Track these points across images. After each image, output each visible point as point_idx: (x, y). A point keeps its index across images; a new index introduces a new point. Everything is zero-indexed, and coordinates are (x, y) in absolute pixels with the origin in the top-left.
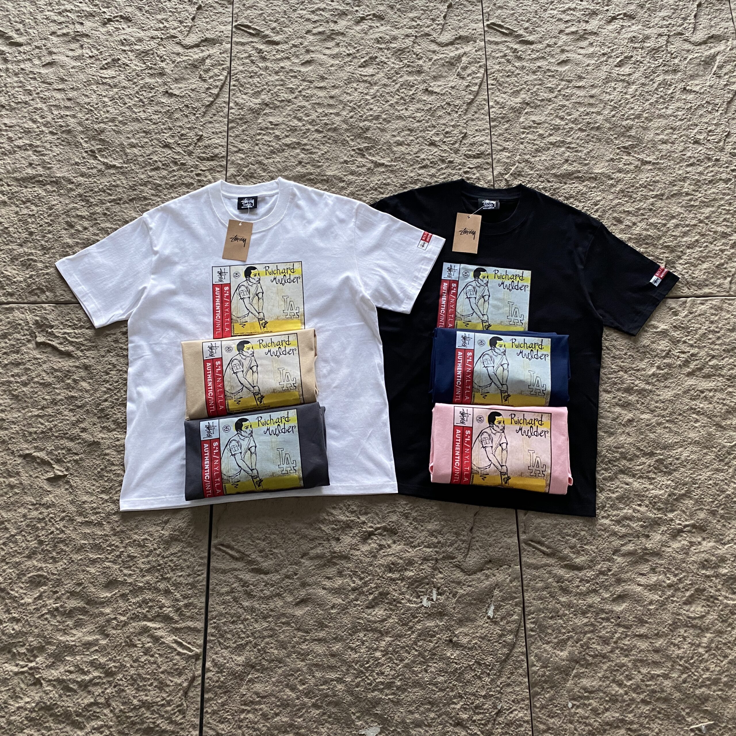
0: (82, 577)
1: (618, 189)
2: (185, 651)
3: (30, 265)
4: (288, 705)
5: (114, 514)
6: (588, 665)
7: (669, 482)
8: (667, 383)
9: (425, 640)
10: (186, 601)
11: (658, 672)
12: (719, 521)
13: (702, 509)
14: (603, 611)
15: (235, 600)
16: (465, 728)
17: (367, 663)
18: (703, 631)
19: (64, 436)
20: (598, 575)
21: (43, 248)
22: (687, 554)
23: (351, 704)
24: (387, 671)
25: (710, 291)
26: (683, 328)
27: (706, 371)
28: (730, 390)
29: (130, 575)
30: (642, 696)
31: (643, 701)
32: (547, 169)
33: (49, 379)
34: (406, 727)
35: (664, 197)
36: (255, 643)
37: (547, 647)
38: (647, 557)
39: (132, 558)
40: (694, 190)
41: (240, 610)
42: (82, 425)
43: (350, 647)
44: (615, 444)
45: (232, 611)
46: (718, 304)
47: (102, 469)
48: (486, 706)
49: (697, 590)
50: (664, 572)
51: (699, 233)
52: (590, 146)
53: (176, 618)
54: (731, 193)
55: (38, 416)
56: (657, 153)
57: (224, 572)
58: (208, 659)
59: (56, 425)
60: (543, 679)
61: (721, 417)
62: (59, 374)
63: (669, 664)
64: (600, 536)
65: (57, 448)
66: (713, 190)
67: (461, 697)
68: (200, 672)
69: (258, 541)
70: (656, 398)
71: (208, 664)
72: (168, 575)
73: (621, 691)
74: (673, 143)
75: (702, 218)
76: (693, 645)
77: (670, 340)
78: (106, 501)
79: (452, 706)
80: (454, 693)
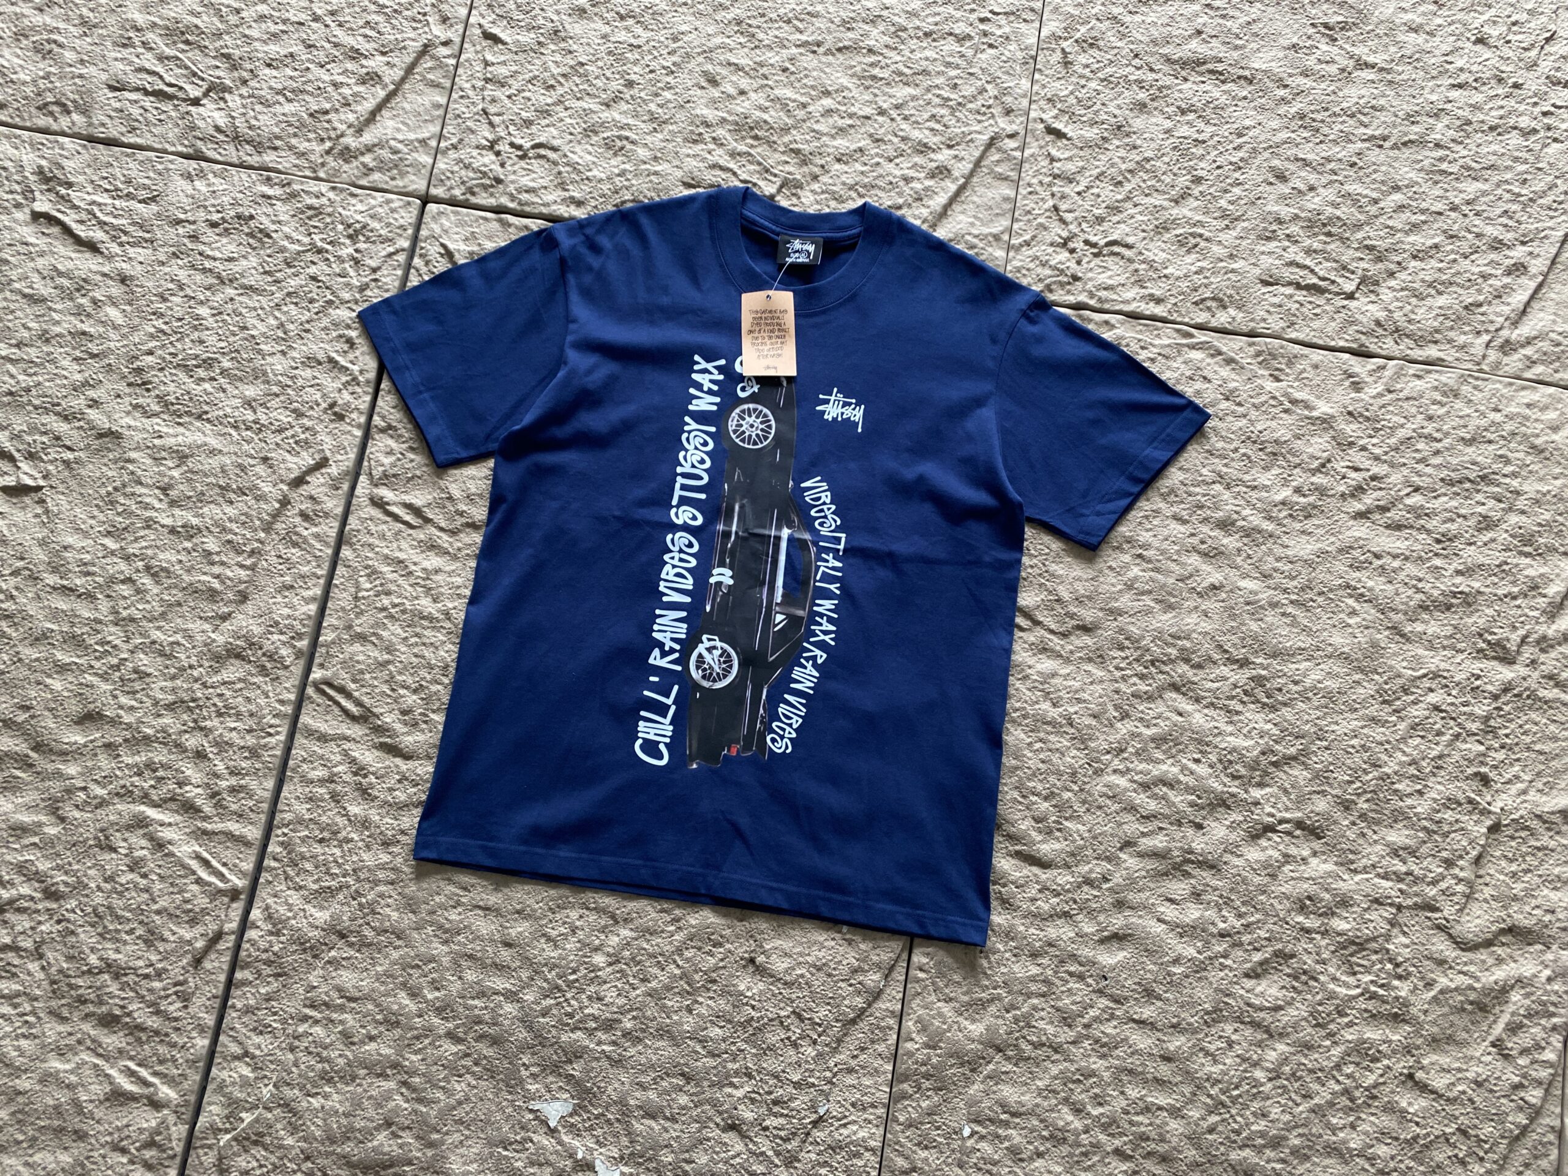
0: (33, 694)
1: (1293, 110)
2: (212, 879)
3: (50, 52)
4: (398, 1023)
5: (123, 582)
6: (1021, 1059)
7: (1269, 726)
8: (1309, 525)
9: (699, 949)
10: (233, 781)
11: (1163, 1100)
12: (1354, 824)
13: (1323, 793)
14: (1073, 957)
15: (335, 797)
16: (743, 1136)
17: (574, 972)
18: (1271, 1036)
19: (51, 407)
20: (1079, 887)
21: (84, 22)
22: (1273, 876)
23: (524, 1047)
24: (610, 995)
25: (1441, 355)
26: (1368, 419)
27: (1394, 515)
28: (1438, 562)
29: (132, 708)
30: (1117, 1143)
31: (1118, 1152)
32: (1154, 42)
33: (44, 289)
34: (626, 1112)
35: (1387, 144)
36: (357, 891)
37: (946, 1009)
38: (1188, 868)
39: (142, 675)
40: (1453, 140)
41: (338, 819)
42: (92, 393)
43: (544, 935)
44: (1174, 630)
45: (324, 818)
46: (1451, 382)
47: (116, 489)
48: (794, 1105)
49: (1277, 954)
50: (1217, 904)
51: (1445, 232)
52: (1255, 10)
53: (208, 809)
54: (1531, 159)
55: (8, 359)
56: (1393, 49)
57: (323, 738)
58: (258, 903)
59: (39, 384)
60: (923, 1069)
61: (1406, 613)
62: (65, 282)
63: (1187, 1090)
64: (1100, 807)
65: (33, 429)
66: (1494, 147)
67: (750, 1076)
68: (234, 925)
69: (402, 692)
70: (1279, 551)
71: (256, 914)
72: (208, 724)
73: (1077, 1124)
74: (1431, 34)
75: (1457, 201)
76: (1244, 1060)
77: (1334, 438)
78: (113, 553)
79: (729, 1090)
80: (737, 1066)
